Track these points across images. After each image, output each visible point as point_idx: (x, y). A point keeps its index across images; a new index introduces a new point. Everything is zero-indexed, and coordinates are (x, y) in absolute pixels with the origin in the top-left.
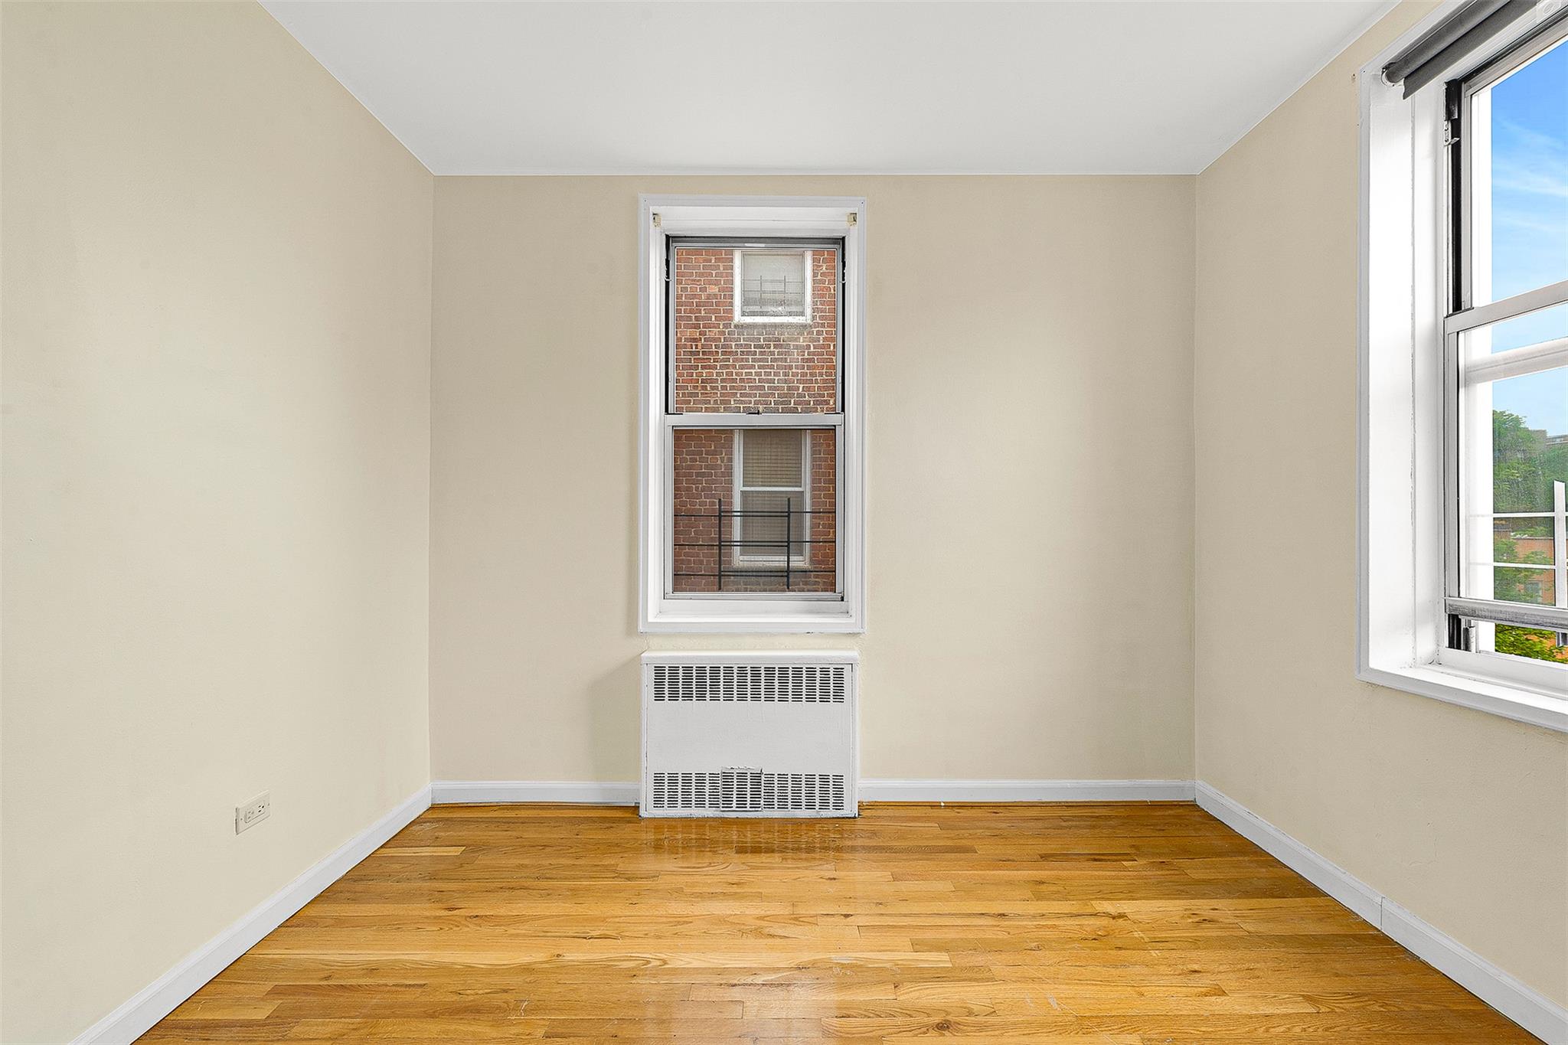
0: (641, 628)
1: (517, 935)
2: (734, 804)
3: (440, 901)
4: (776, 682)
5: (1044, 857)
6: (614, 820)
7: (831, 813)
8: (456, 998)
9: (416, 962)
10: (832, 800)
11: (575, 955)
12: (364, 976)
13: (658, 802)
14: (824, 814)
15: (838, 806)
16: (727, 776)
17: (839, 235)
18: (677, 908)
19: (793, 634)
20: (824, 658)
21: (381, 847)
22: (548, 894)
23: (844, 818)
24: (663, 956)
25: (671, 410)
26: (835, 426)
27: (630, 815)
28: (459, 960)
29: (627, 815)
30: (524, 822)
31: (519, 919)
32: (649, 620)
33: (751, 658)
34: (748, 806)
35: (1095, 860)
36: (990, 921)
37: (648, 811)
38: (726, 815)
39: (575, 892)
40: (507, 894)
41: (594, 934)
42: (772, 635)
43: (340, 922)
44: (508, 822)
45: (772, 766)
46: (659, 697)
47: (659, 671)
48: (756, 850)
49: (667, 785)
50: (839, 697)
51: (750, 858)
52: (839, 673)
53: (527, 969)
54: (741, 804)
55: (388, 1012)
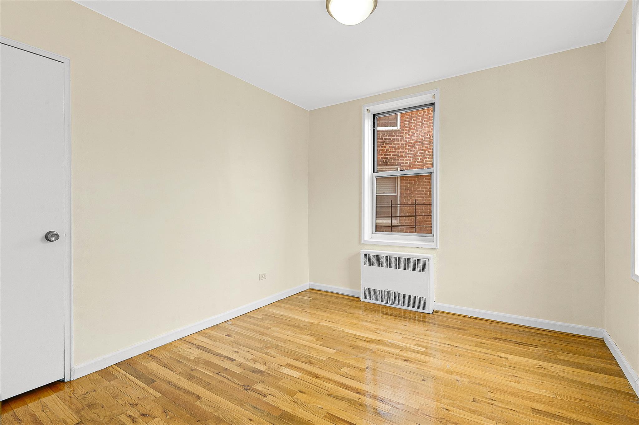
0: (362, 242)
1: (313, 317)
2: (389, 302)
3: (301, 307)
4: (402, 263)
5: (494, 338)
6: (352, 300)
7: (421, 310)
8: (295, 324)
9: (290, 316)
10: (421, 306)
11: (323, 323)
12: (279, 316)
13: (366, 298)
14: (419, 310)
15: (424, 308)
16: (387, 292)
17: (433, 102)
18: (354, 321)
19: (412, 247)
20: (418, 256)
21: (294, 295)
22: (325, 311)
23: (426, 313)
24: (343, 329)
25: (375, 172)
26: (431, 173)
27: (358, 300)
28: (299, 318)
29: (357, 299)
30: (329, 296)
31: (316, 314)
32: (365, 240)
33: (394, 254)
34: (393, 303)
35: (517, 344)
36: (450, 347)
37: (363, 299)
38: (386, 305)
39: (331, 312)
40: (316, 309)
41: (330, 321)
42: (404, 247)
43: (279, 306)
44: (325, 295)
45: (401, 291)
46: (366, 264)
47: (365, 255)
48: (387, 314)
49: (368, 292)
50: (424, 270)
51: (384, 316)
52: (424, 261)
53: (312, 323)
54: (391, 302)
55: (281, 323)
